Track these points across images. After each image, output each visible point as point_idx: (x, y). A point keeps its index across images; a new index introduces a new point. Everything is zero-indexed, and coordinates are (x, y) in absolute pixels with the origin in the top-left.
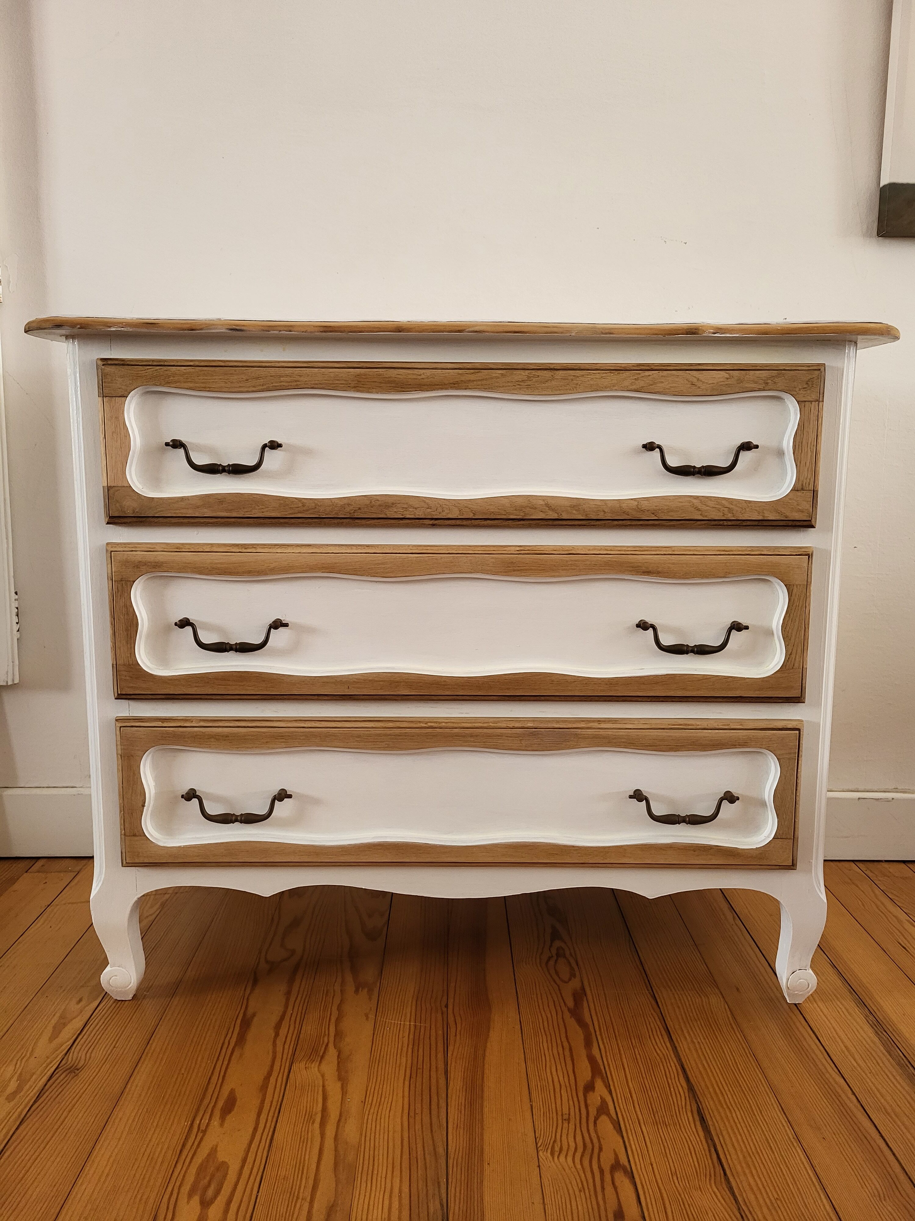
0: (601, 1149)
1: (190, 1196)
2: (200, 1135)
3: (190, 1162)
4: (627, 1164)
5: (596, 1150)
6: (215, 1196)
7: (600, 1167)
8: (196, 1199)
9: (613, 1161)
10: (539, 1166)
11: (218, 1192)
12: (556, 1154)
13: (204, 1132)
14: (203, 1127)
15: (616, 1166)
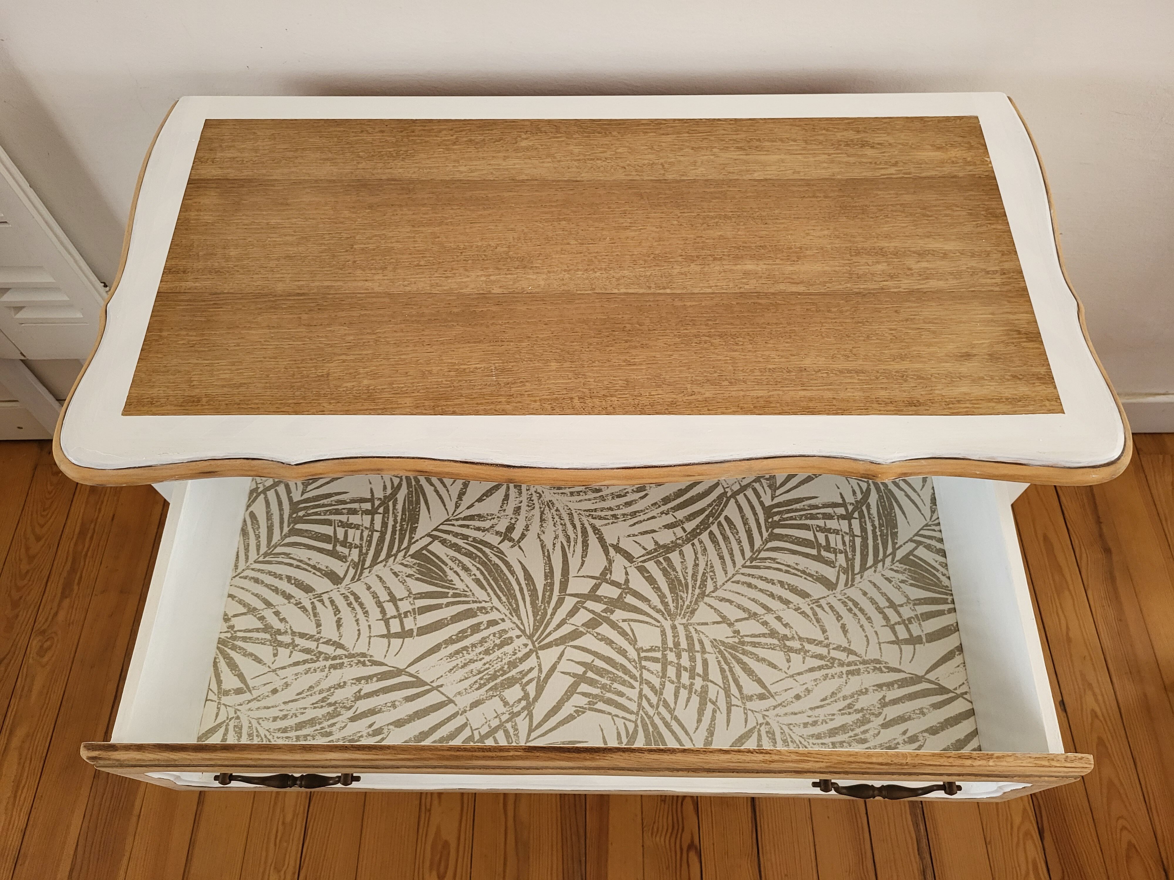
0: (683, 830)
1: (430, 872)
2: (428, 814)
3: (425, 841)
4: (698, 845)
5: (680, 831)
6: (446, 872)
7: (681, 846)
8: (434, 873)
9: (690, 841)
10: (643, 846)
11: (447, 867)
12: (654, 834)
13: (430, 810)
14: (428, 807)
15: (691, 846)
